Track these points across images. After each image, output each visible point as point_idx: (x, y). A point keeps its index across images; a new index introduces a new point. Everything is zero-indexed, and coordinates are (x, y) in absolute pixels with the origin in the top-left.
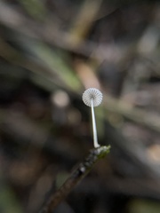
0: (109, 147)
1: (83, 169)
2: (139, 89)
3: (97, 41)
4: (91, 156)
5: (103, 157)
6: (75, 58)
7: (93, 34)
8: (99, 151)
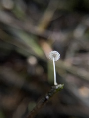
0: (63, 85)
1: (47, 97)
2: (75, 56)
3: (52, 31)
4: (52, 90)
5: (59, 90)
6: (40, 39)
7: (50, 27)
8: (57, 87)
